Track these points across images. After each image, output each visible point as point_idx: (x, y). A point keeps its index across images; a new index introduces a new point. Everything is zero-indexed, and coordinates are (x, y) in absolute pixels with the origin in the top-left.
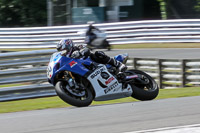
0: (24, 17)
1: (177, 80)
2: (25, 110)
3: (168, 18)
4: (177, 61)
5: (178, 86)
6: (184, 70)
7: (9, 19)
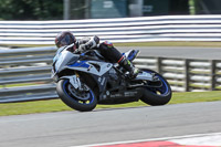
0: (38, 9)
1: (206, 82)
2: (38, 112)
3: (197, 14)
4: (206, 61)
5: (206, 89)
6: (214, 71)
7: (21, 11)
